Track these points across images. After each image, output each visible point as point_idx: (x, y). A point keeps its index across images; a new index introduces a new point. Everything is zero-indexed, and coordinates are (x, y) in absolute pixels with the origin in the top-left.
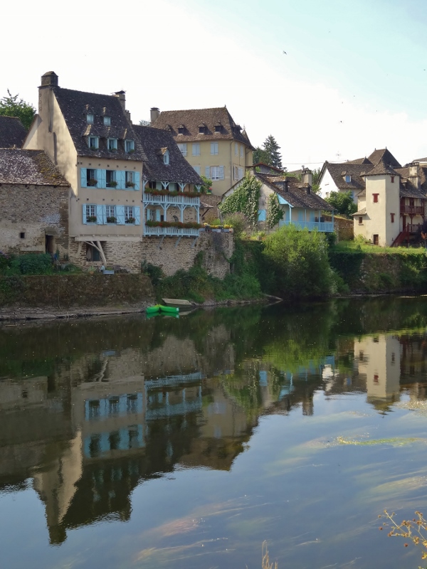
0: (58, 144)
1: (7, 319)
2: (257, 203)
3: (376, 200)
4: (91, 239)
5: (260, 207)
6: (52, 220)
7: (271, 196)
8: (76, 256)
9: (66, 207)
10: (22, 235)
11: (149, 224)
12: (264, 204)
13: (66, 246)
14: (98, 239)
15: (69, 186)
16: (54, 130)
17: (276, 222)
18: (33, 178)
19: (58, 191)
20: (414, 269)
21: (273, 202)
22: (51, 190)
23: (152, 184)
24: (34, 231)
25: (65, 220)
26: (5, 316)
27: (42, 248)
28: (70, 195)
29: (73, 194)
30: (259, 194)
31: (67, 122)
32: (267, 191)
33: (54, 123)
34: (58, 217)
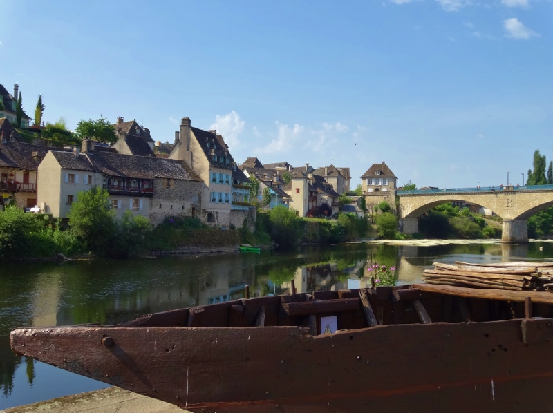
0: (194, 158)
1: (187, 253)
2: (257, 192)
3: (298, 192)
4: (212, 211)
5: (259, 194)
6: (195, 199)
7: (265, 189)
8: (204, 219)
9: (201, 193)
10: (183, 207)
11: (233, 203)
12: (261, 193)
13: (200, 214)
14: (215, 211)
15: (203, 182)
16: (190, 150)
17: (268, 203)
18: (186, 177)
19: (198, 184)
20: (327, 230)
21: (267, 192)
22: (195, 183)
23: (235, 182)
24: (188, 205)
25: (200, 200)
26: (185, 251)
27: (190, 215)
28: (203, 186)
29: (205, 186)
30: (258, 187)
31: (202, 147)
32: (263, 186)
33: (191, 146)
34: (197, 198)
